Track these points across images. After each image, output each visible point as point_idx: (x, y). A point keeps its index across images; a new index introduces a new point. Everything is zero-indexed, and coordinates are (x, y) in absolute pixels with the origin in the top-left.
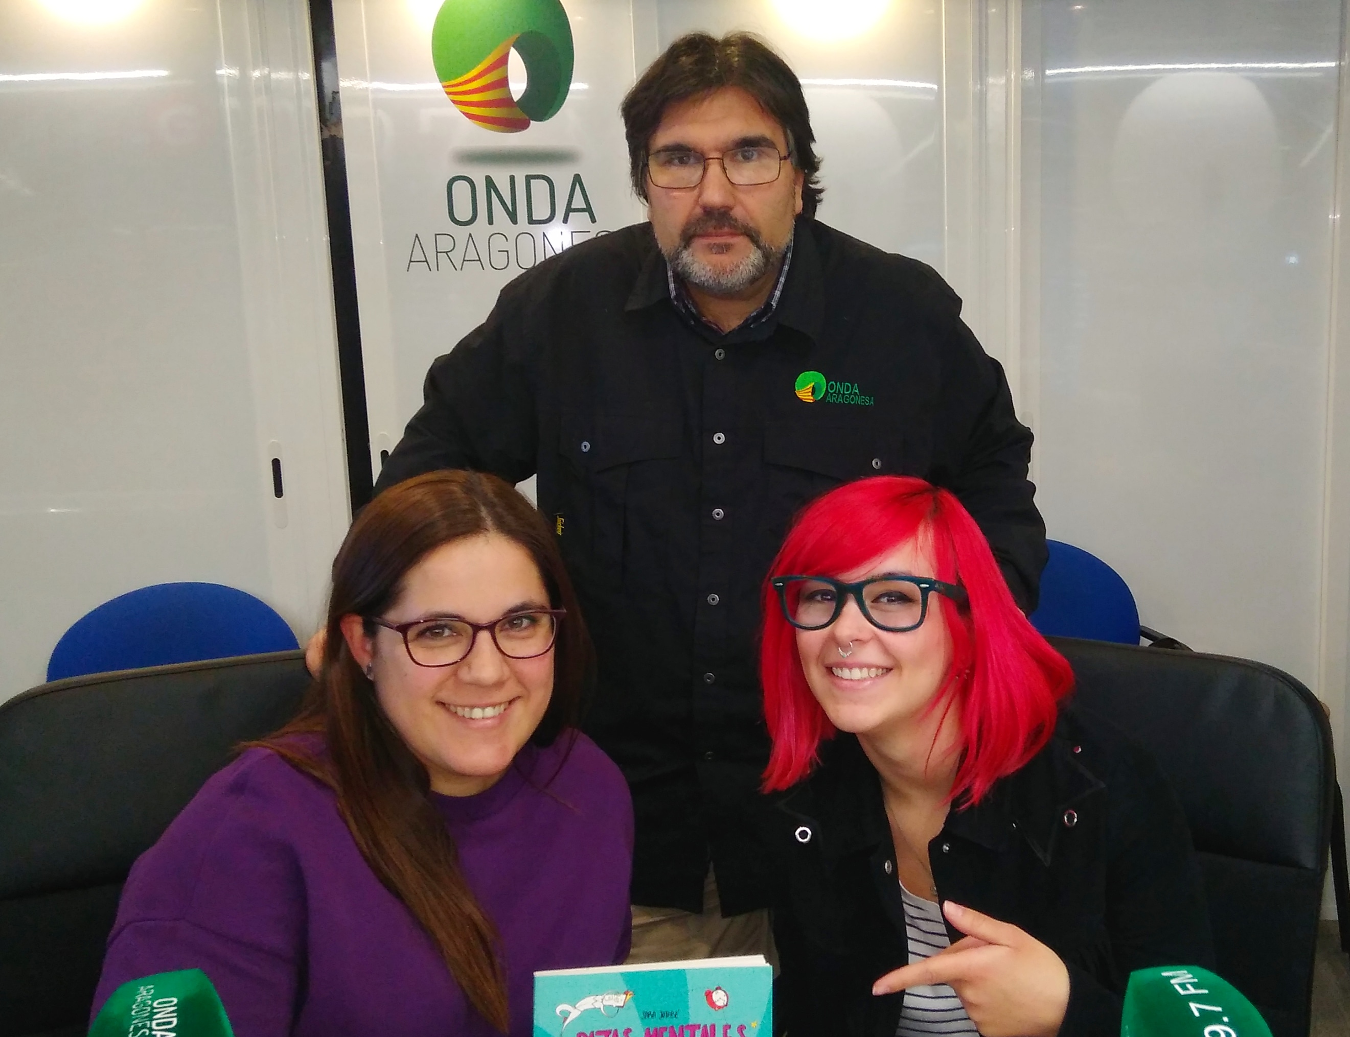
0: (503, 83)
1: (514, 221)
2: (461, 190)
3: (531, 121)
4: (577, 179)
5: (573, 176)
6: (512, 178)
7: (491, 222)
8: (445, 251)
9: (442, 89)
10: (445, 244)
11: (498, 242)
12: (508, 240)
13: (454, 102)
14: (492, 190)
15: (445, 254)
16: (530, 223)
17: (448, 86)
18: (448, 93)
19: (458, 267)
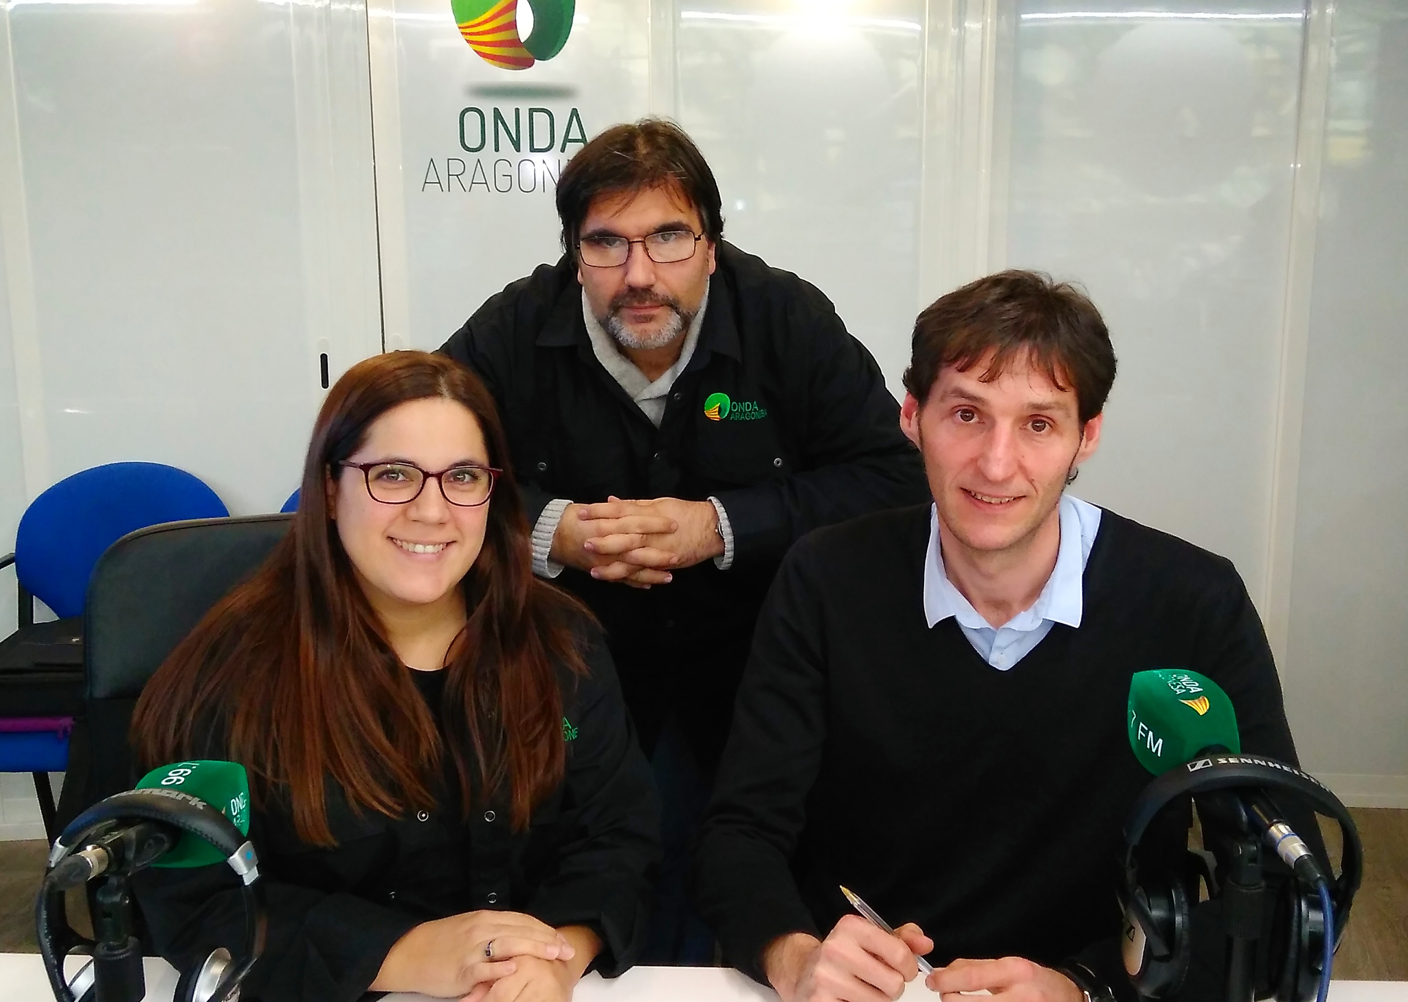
0: (513, 25)
1: (518, 150)
2: (472, 120)
3: (535, 60)
4: (575, 113)
5: (571, 110)
6: (517, 110)
7: (497, 150)
8: (456, 174)
9: (458, 28)
10: (456, 168)
11: (503, 168)
12: (512, 165)
13: (468, 41)
14: (499, 122)
15: (456, 177)
16: (531, 151)
17: (462, 28)
18: (462, 33)
19: (467, 189)
